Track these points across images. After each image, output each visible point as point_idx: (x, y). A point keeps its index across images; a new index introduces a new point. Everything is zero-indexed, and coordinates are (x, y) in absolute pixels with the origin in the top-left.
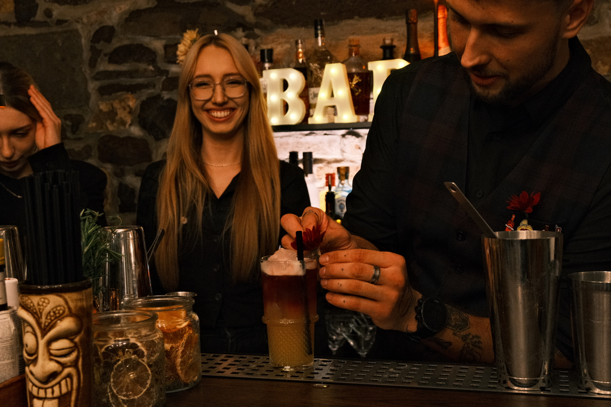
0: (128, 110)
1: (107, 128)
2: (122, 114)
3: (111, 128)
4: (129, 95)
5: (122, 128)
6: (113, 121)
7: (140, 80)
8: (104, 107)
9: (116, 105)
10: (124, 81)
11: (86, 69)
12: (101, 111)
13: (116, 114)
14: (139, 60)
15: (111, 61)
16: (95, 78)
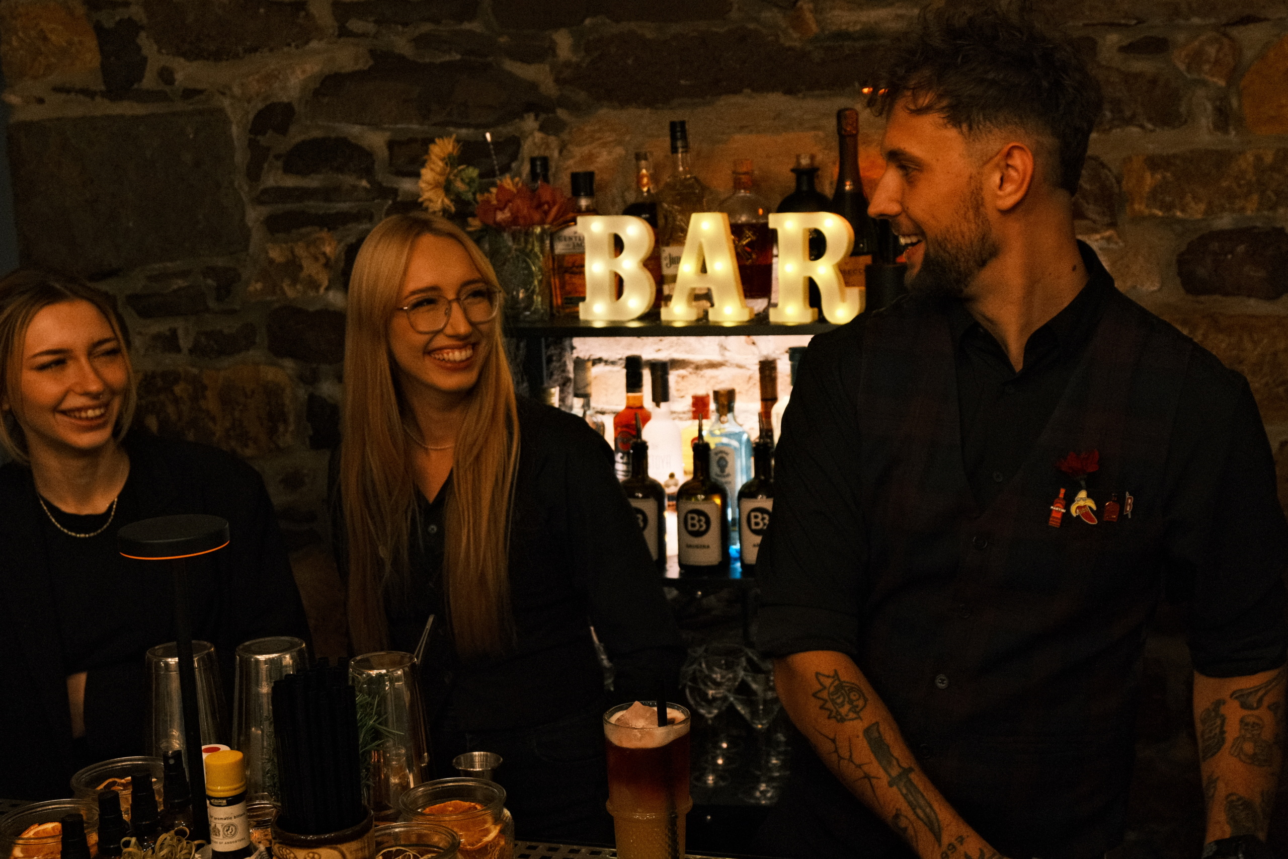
0: (323, 260)
1: (284, 293)
2: (311, 268)
3: (290, 293)
4: (324, 234)
5: (312, 294)
6: (295, 281)
7: (343, 206)
8: (276, 254)
9: (300, 250)
10: (314, 206)
11: (241, 182)
12: (271, 262)
13: (301, 267)
14: (340, 170)
15: (288, 169)
16: (259, 201)
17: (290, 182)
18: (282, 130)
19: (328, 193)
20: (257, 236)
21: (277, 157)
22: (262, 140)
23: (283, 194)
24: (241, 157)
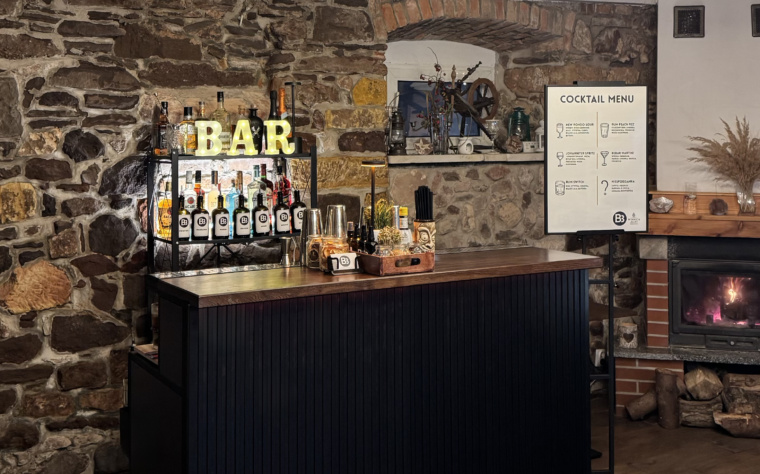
0: (54, 139)
1: (35, 152)
2: (49, 142)
3: (38, 153)
4: (56, 129)
5: (48, 153)
6: (41, 148)
7: (65, 119)
8: (33, 137)
9: (45, 135)
10: (52, 118)
11: (20, 107)
12: (31, 140)
13: (44, 142)
14: (66, 105)
15: (41, 103)
16: (28, 116)
17: (42, 108)
18: (39, 88)
19: (58, 114)
20: (26, 129)
21: (37, 98)
22: (31, 92)
23: (38, 113)
24: (21, 98)
